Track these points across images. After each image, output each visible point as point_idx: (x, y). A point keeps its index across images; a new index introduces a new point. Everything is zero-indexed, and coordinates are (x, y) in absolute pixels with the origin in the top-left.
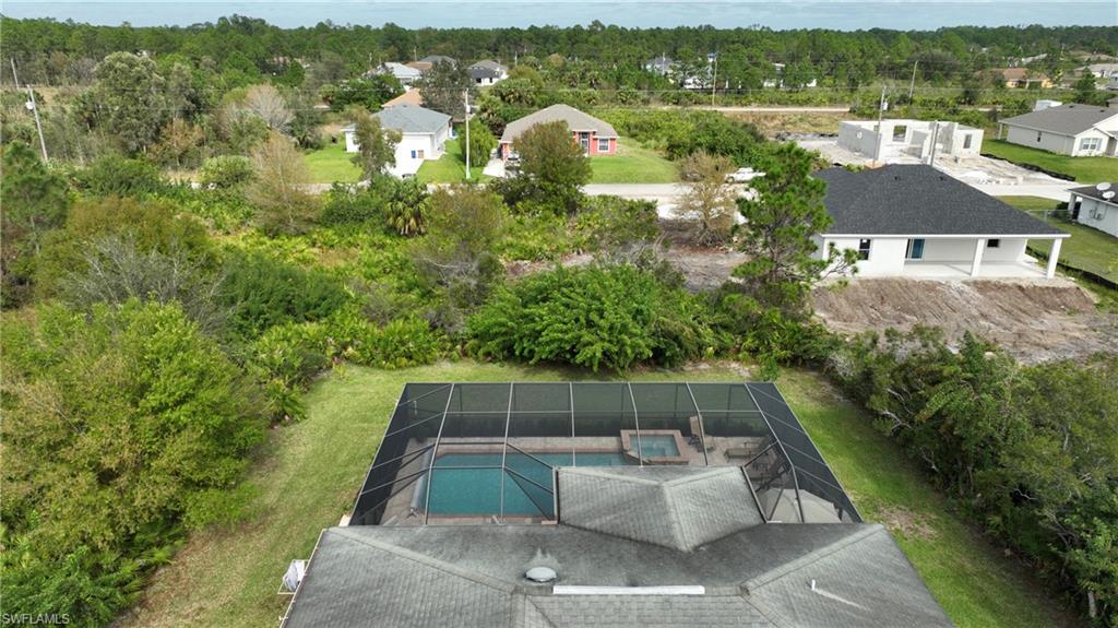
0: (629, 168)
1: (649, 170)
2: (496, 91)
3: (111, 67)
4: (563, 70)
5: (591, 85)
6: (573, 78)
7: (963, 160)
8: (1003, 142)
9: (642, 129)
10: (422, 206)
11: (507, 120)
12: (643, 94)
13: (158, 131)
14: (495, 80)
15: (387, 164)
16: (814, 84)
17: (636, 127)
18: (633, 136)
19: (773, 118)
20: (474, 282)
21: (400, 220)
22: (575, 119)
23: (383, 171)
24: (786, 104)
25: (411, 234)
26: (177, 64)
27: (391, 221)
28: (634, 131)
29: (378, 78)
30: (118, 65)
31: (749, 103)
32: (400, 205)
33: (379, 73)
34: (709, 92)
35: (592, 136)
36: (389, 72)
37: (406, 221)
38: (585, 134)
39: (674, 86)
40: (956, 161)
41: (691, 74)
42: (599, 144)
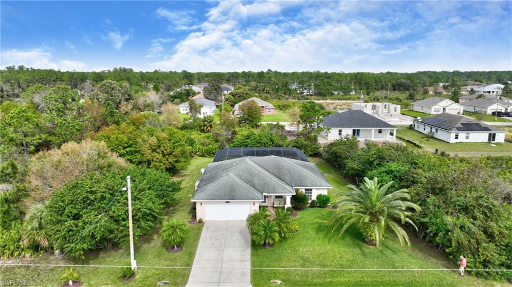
0: (277, 117)
1: (284, 118)
2: (232, 94)
3: (104, 85)
4: (256, 87)
5: (267, 93)
6: (260, 90)
7: (394, 116)
8: (412, 110)
9: (284, 107)
10: (212, 123)
11: (235, 104)
12: (287, 96)
13: (117, 106)
14: (229, 91)
15: (198, 114)
16: (354, 93)
17: (282, 106)
18: (281, 109)
19: (333, 104)
20: (230, 137)
21: (205, 127)
22: (260, 102)
23: (197, 116)
24: (341, 100)
25: (208, 131)
26: (125, 84)
27: (202, 128)
28: (281, 108)
29: (186, 90)
30: (107, 84)
31: (327, 99)
32: (206, 123)
33: (187, 88)
34: (311, 95)
35: (265, 108)
36: (191, 88)
37: (207, 128)
38: (263, 107)
39: (300, 94)
40: (391, 116)
41: (305, 89)
42: (268, 110)
